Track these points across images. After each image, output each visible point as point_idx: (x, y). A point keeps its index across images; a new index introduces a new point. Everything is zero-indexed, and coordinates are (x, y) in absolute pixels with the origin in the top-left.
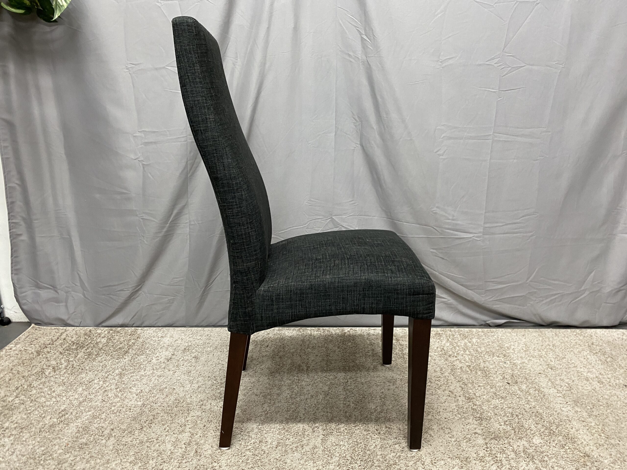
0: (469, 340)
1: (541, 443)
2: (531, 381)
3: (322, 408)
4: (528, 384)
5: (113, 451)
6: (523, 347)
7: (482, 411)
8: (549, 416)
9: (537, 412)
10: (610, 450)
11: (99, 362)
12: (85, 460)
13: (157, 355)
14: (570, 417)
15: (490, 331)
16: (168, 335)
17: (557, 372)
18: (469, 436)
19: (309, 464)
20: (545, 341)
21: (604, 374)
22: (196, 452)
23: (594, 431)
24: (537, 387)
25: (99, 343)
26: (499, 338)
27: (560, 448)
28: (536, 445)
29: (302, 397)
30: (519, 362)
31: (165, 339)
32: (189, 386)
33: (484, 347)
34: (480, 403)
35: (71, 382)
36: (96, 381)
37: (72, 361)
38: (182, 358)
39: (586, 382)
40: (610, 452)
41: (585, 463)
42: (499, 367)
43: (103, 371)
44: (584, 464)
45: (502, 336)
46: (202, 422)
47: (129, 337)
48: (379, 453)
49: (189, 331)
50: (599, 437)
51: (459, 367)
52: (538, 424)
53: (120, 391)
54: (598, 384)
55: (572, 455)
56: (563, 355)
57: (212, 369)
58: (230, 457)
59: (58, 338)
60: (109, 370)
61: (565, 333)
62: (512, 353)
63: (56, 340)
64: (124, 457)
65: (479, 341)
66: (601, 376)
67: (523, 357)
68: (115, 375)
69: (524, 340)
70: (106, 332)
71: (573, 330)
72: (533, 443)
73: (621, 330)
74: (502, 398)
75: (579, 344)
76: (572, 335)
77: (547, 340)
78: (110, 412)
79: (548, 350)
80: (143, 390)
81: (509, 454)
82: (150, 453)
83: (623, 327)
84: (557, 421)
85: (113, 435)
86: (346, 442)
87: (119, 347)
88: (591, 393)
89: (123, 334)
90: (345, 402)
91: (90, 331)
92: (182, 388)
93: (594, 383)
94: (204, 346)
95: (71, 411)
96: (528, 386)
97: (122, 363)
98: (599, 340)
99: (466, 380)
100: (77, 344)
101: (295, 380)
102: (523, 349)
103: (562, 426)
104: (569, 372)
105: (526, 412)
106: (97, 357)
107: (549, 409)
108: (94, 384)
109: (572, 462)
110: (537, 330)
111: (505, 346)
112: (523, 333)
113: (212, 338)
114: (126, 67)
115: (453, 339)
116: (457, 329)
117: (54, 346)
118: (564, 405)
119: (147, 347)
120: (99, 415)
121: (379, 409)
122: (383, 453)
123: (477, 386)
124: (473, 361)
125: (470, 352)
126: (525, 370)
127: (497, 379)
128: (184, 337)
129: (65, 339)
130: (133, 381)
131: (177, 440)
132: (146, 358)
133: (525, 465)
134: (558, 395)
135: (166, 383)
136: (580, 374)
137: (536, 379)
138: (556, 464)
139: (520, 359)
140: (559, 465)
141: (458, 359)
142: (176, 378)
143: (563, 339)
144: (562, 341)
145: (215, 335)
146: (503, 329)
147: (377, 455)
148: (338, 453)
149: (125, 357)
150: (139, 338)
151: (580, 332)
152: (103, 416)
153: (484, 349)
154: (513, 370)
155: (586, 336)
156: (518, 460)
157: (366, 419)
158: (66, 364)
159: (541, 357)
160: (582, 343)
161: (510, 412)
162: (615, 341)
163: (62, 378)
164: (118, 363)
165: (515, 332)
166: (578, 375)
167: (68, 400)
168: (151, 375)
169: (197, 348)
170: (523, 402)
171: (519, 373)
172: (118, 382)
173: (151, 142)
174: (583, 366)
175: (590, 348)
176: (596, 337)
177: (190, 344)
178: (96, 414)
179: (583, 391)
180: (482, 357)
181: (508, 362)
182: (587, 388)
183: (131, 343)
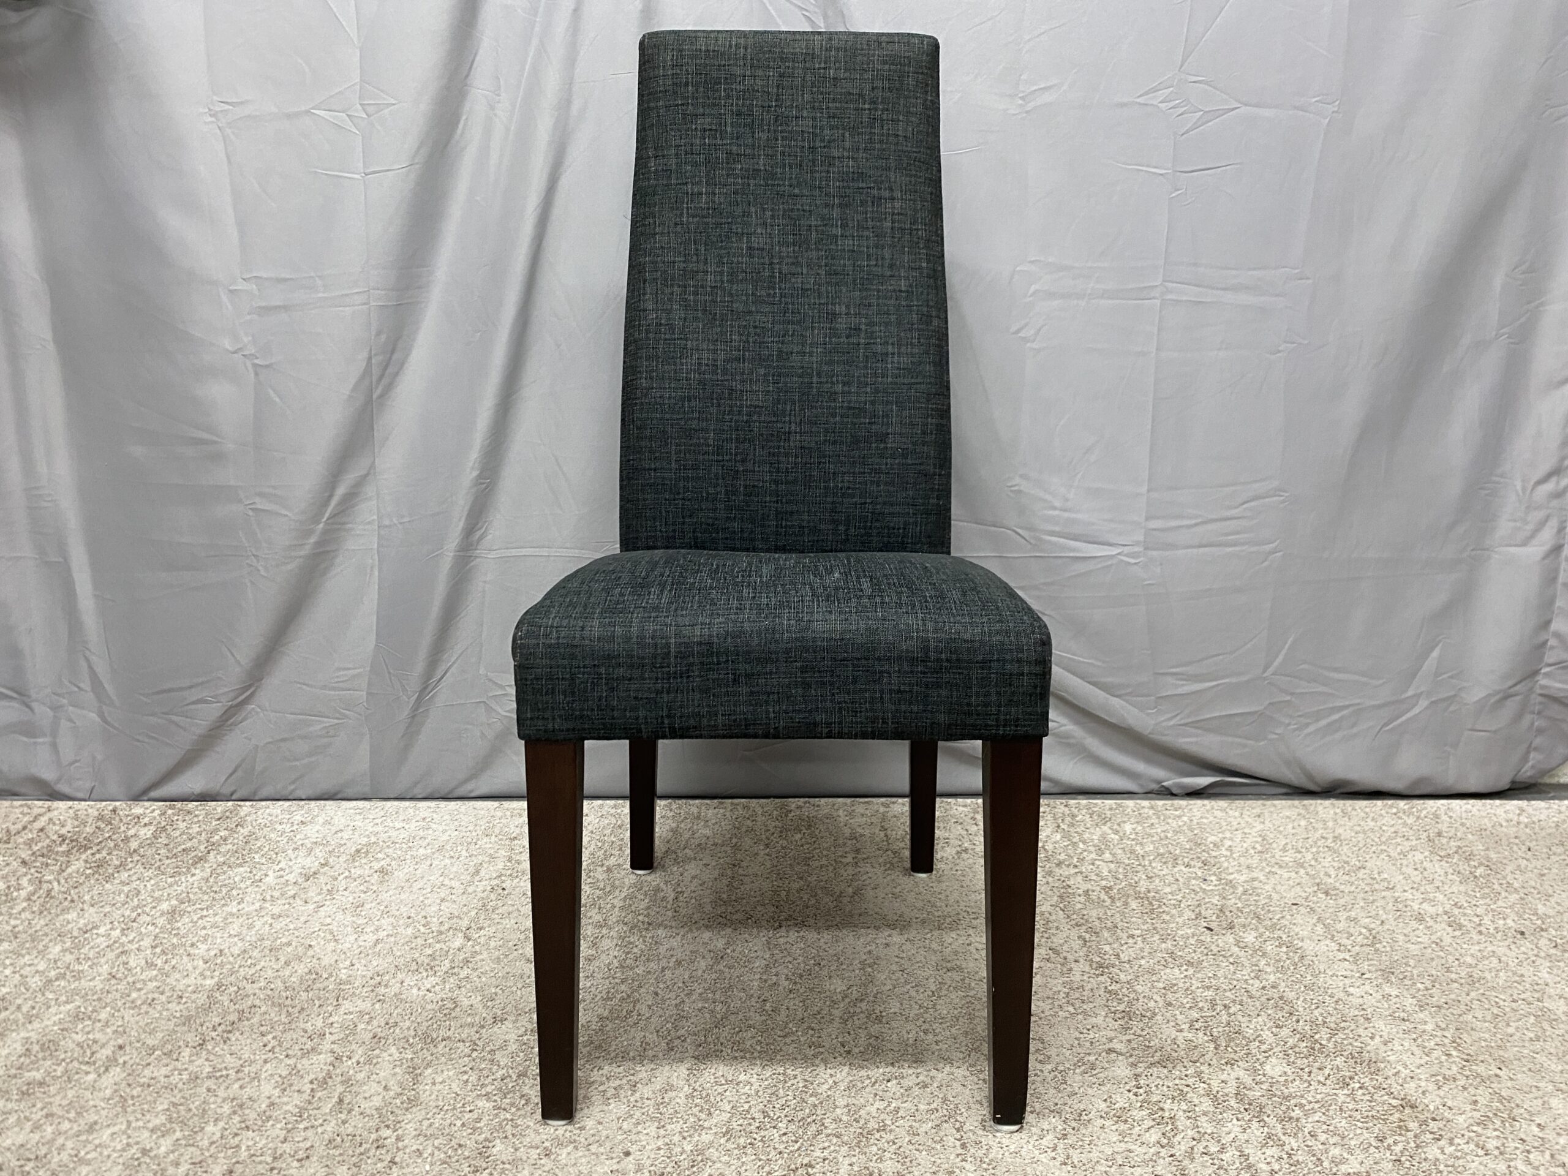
0: (1115, 827)
1: (1285, 1073)
2: (1269, 923)
3: (701, 990)
4: (1262, 930)
5: (110, 1102)
6: (1257, 842)
7: (1132, 996)
8: (1313, 1007)
9: (1281, 998)
10: (1473, 1093)
11: (122, 883)
12: (30, 1123)
13: (280, 866)
14: (1369, 1010)
15: (1172, 805)
16: (321, 820)
17: (1342, 902)
18: (1092, 1058)
19: (645, 1132)
20: (1315, 829)
21: (1466, 905)
22: (341, 1101)
23: (1432, 1043)
24: (1284, 937)
25: (132, 839)
26: (1195, 822)
27: (1337, 1086)
28: (1273, 1078)
29: (653, 965)
30: (1243, 878)
31: (309, 827)
32: (352, 938)
33: (1153, 842)
34: (1129, 978)
35: (36, 931)
36: (102, 930)
37: (50, 882)
38: (347, 874)
39: (1417, 926)
40: (1475, 1096)
41: (1402, 1124)
42: (1187, 891)
43: (126, 906)
44: (1400, 1127)
45: (1201, 817)
46: (370, 1028)
47: (214, 823)
48: (841, 1102)
49: (377, 810)
50: (1444, 1058)
51: (1080, 892)
52: (1281, 1028)
53: (163, 952)
54: (1449, 929)
55: (1368, 1103)
56: (1359, 861)
57: (421, 899)
58: (431, 1114)
59: (24, 828)
60: (144, 903)
61: (1367, 810)
62: (1226, 856)
63: (19, 833)
64: (140, 1116)
65: (1140, 828)
66: (1456, 911)
67: (1254, 866)
68: (158, 914)
69: (1260, 827)
70: (157, 812)
71: (1390, 802)
72: (1264, 1075)
73: (1515, 802)
74: (1190, 964)
75: (1404, 836)
76: (1387, 813)
77: (1320, 825)
78: (125, 1004)
79: (1321, 849)
80: (227, 950)
81: (1196, 1101)
82: (213, 1106)
83: (1521, 796)
84: (1334, 1018)
85: (121, 1061)
86: (755, 1076)
87: (183, 847)
88: (1429, 950)
89: (201, 818)
90: (764, 977)
91: (114, 811)
92: (333, 944)
93: (1438, 927)
94: (411, 844)
95: (19, 1001)
96: (1261, 935)
97: (184, 885)
98: (1457, 825)
99: (1097, 923)
100: (72, 841)
101: (640, 924)
102: (1254, 848)
103: (1346, 1031)
104: (1373, 901)
105: (1251, 997)
106: (118, 872)
107: (1313, 990)
108: (95, 936)
109: (1366, 1122)
110: (1296, 802)
111: (1209, 840)
112: (1257, 811)
113: (434, 826)
114: (210, 110)
115: (1072, 825)
116: (1085, 802)
117: (9, 846)
118: (1353, 980)
119: (259, 848)
120: (94, 1011)
121: (854, 992)
122: (851, 1101)
123: (1125, 935)
124: (1121, 877)
125: (1114, 855)
126: (1257, 898)
127: (1180, 920)
128: (360, 824)
129: (42, 830)
130: (204, 928)
131: (294, 1072)
132: (251, 872)
133: (1239, 1129)
134: (1341, 956)
135: (291, 932)
136: (1400, 906)
137: (1283, 917)
138: (1325, 1127)
139: (1244, 871)
140: (1331, 1128)
141: (1081, 873)
142: (321, 920)
143: (1362, 823)
144: (1358, 828)
145: (444, 818)
146: (1206, 802)
147: (836, 1107)
148: (730, 1102)
149: (193, 871)
150: (242, 826)
151: (1406, 807)
152: (103, 1015)
153: (1152, 848)
154: (1224, 898)
155: (1422, 815)
156: (1220, 1117)
157: (818, 1017)
158: (31, 888)
159: (1302, 866)
160: (1411, 832)
161: (1208, 998)
162: (1498, 828)
163: (13, 922)
164: (171, 886)
165: (1237, 807)
166: (1395, 908)
167: (17, 976)
168: (255, 913)
169: (391, 850)
170: (1245, 973)
171: (1240, 905)
172: (160, 932)
173: (276, 308)
174: (1410, 886)
175: (1431, 844)
176: (1448, 819)
177: (373, 839)
178: (86, 1008)
179: (1409, 945)
180: (1144, 866)
181: (1213, 878)
182: (1419, 940)
183: (217, 837)
